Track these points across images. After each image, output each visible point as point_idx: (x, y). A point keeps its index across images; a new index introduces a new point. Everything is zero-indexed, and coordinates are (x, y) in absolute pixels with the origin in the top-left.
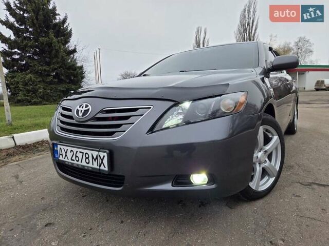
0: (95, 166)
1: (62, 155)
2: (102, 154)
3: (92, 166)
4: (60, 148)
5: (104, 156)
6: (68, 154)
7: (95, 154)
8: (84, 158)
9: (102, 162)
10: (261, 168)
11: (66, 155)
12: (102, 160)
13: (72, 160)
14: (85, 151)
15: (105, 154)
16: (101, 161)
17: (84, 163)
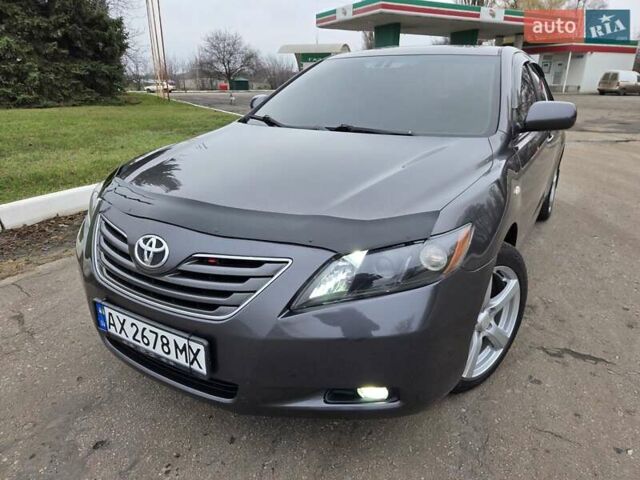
0: (182, 360)
1: (114, 325)
2: (195, 346)
3: (174, 359)
4: (110, 314)
5: (198, 350)
6: (128, 327)
7: (181, 342)
8: (159, 343)
9: (195, 359)
10: (481, 338)
11: (122, 328)
12: (196, 355)
13: (134, 338)
14: (161, 333)
15: (202, 348)
16: (192, 356)
17: (159, 351)
